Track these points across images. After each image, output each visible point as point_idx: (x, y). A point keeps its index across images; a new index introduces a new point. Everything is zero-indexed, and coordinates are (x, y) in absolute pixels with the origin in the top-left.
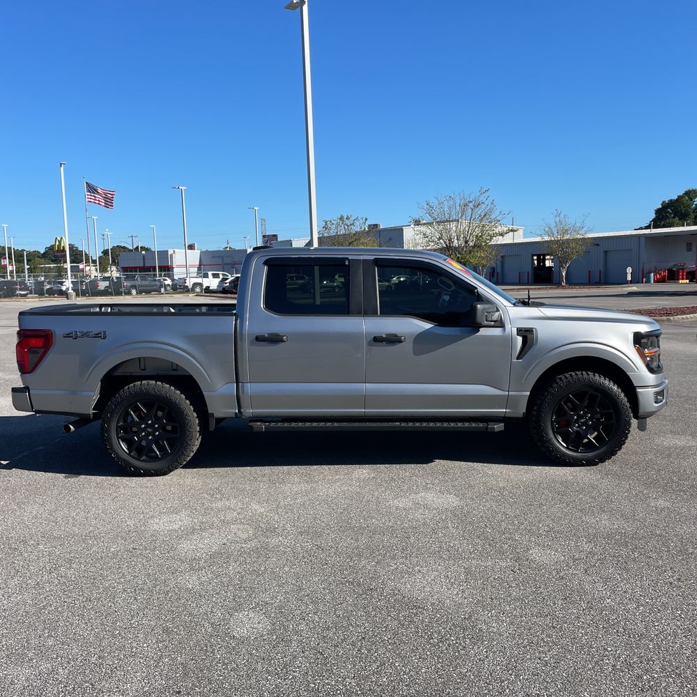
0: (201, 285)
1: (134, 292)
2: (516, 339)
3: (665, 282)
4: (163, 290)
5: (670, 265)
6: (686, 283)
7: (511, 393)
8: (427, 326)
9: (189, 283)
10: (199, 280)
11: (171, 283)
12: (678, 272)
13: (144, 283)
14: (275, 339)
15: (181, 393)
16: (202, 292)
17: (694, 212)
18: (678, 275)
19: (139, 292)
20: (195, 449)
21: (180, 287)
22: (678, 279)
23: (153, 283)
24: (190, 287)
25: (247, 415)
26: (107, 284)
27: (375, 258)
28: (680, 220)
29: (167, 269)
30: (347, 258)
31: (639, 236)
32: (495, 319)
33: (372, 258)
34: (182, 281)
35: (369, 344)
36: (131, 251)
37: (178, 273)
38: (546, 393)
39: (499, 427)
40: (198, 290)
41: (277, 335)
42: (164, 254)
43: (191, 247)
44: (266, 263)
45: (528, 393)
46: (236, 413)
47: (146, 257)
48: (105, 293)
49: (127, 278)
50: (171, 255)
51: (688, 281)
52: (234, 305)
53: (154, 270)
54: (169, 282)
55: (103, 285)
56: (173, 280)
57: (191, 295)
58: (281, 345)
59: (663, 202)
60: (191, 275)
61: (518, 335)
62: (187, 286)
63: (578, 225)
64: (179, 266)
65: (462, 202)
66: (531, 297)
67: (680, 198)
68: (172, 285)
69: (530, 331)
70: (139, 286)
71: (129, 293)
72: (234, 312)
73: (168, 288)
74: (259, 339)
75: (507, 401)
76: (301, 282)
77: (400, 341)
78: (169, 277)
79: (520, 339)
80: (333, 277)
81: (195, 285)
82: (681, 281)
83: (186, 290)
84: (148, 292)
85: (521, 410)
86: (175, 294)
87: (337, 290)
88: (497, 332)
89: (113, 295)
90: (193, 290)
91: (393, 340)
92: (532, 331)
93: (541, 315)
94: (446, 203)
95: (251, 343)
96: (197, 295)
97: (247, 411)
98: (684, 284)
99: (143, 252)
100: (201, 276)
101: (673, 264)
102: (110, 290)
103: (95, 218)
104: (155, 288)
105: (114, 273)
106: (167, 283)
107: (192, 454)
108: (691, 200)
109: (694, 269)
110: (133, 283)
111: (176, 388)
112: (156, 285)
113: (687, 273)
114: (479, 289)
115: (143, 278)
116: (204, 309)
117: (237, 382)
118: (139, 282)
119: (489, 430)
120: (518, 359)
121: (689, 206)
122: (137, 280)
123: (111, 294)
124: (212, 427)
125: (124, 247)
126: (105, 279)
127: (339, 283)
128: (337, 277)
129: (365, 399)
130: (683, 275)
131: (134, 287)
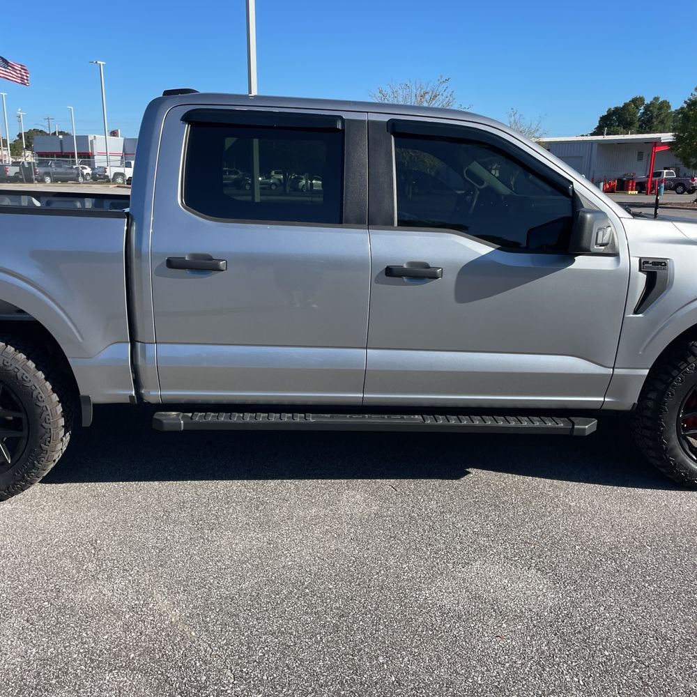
0: (123, 175)
1: (48, 180)
2: (637, 277)
3: (614, 192)
4: (81, 179)
5: (620, 174)
6: (635, 195)
7: (617, 371)
8: (482, 249)
9: (110, 173)
10: (121, 170)
11: (90, 172)
12: (628, 182)
13: (59, 170)
14: (203, 265)
15: (28, 359)
16: (124, 183)
17: (638, 121)
18: (628, 186)
19: (55, 181)
20: (57, 456)
21: (99, 177)
22: (628, 190)
23: (69, 171)
24: (111, 177)
25: (152, 401)
26: (17, 169)
27: (391, 120)
28: (624, 128)
29: (87, 157)
30: (340, 117)
31: (591, 142)
32: (605, 242)
33: (386, 118)
34: (101, 170)
35: (378, 280)
36: (49, 135)
37: (99, 161)
38: (675, 373)
39: (588, 426)
40: (120, 180)
41: (209, 258)
42: (83, 140)
43: (114, 134)
44: (186, 118)
45: (646, 372)
46: (131, 397)
47: (63, 142)
48: (14, 179)
49: (41, 163)
50: (92, 141)
51: (637, 192)
52: (127, 197)
53: (73, 157)
54: (88, 170)
55: (12, 171)
56: (93, 169)
57: (111, 186)
58: (215, 276)
59: (610, 110)
60: (112, 164)
61: (640, 270)
62: (107, 176)
63: (534, 127)
64: (100, 154)
65: (418, 93)
66: (660, 202)
67: (626, 105)
68: (92, 174)
69: (661, 264)
70: (54, 173)
71: (42, 181)
72: (127, 210)
73: (88, 178)
74: (173, 264)
75: (607, 384)
76: (236, 177)
77: (434, 276)
78: (89, 166)
79: (643, 278)
80: (270, 173)
81: (117, 175)
82: (630, 192)
83: (106, 180)
84: (64, 181)
85: (631, 398)
86: (95, 184)
87: (273, 187)
88: (606, 263)
89: (23, 183)
90: (114, 180)
91: (421, 273)
92: (666, 265)
93: (679, 236)
94: (400, 92)
95: (158, 272)
96: (118, 187)
97: (152, 393)
98: (633, 195)
99: (61, 137)
100: (123, 167)
101: (623, 173)
102: (21, 177)
103: (4, 94)
104: (71, 176)
105: (28, 157)
106: (85, 172)
107: (52, 465)
108: (637, 108)
109: (644, 180)
110: (46, 170)
111: (19, 348)
112: (73, 173)
113: (637, 184)
114: (577, 186)
115: (58, 165)
116: (89, 204)
117: (133, 341)
118: (53, 169)
119: (575, 433)
120: (635, 312)
121: (635, 114)
122: (51, 166)
123: (21, 181)
124: (88, 418)
125: (41, 131)
126: (15, 164)
127: (276, 181)
128: (273, 173)
129: (365, 378)
130: (632, 187)
131: (48, 174)
